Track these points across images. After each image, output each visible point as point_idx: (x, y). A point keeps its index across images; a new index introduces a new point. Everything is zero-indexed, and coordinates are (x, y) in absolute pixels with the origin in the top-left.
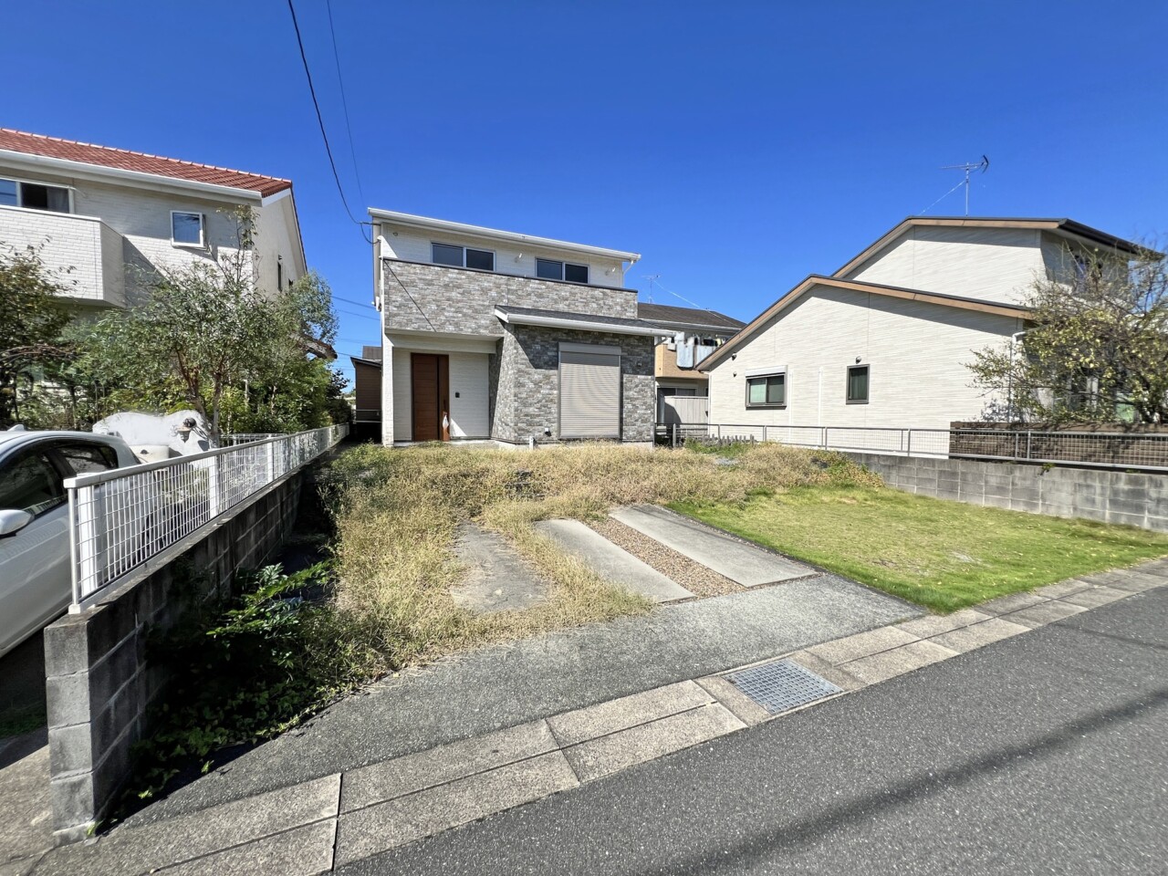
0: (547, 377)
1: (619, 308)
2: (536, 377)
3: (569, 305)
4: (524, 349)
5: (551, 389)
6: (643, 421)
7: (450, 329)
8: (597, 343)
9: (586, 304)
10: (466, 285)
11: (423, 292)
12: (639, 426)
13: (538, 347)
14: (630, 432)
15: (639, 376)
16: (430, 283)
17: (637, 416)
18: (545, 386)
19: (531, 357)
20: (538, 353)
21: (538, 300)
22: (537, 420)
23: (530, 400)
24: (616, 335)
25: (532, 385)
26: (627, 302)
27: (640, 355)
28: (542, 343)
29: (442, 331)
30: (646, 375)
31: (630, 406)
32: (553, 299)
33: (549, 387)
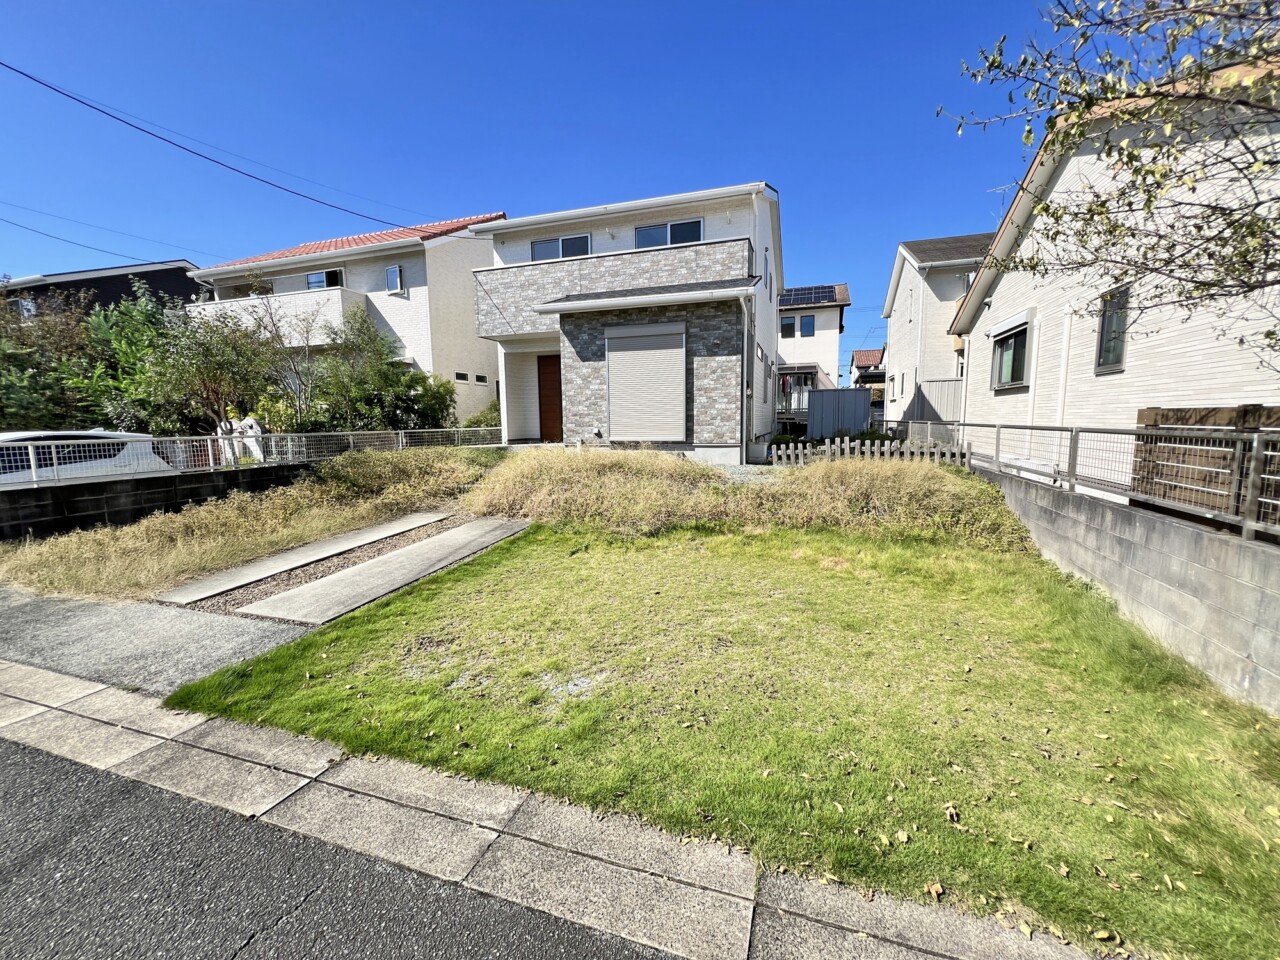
0: (597, 370)
1: (719, 267)
2: (584, 371)
3: (651, 278)
4: (571, 341)
5: (601, 384)
6: (722, 420)
7: (528, 329)
8: (657, 322)
9: (673, 271)
10: (540, 281)
11: (503, 296)
12: (718, 426)
13: (585, 337)
14: (702, 433)
15: (717, 358)
16: (508, 286)
17: (714, 412)
18: (594, 381)
19: (578, 349)
20: (585, 343)
21: (613, 279)
22: (587, 420)
23: (579, 398)
24: (683, 307)
25: (579, 381)
26: (731, 255)
27: (719, 328)
28: (590, 332)
29: (521, 332)
30: (728, 355)
31: (704, 400)
32: (631, 275)
33: (598, 381)
